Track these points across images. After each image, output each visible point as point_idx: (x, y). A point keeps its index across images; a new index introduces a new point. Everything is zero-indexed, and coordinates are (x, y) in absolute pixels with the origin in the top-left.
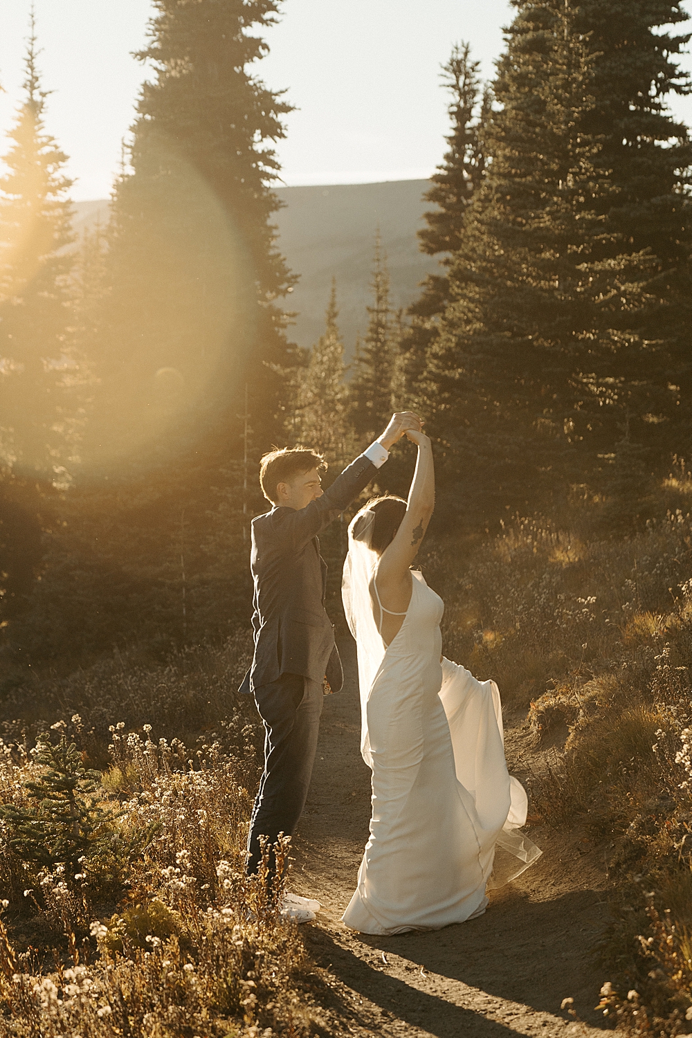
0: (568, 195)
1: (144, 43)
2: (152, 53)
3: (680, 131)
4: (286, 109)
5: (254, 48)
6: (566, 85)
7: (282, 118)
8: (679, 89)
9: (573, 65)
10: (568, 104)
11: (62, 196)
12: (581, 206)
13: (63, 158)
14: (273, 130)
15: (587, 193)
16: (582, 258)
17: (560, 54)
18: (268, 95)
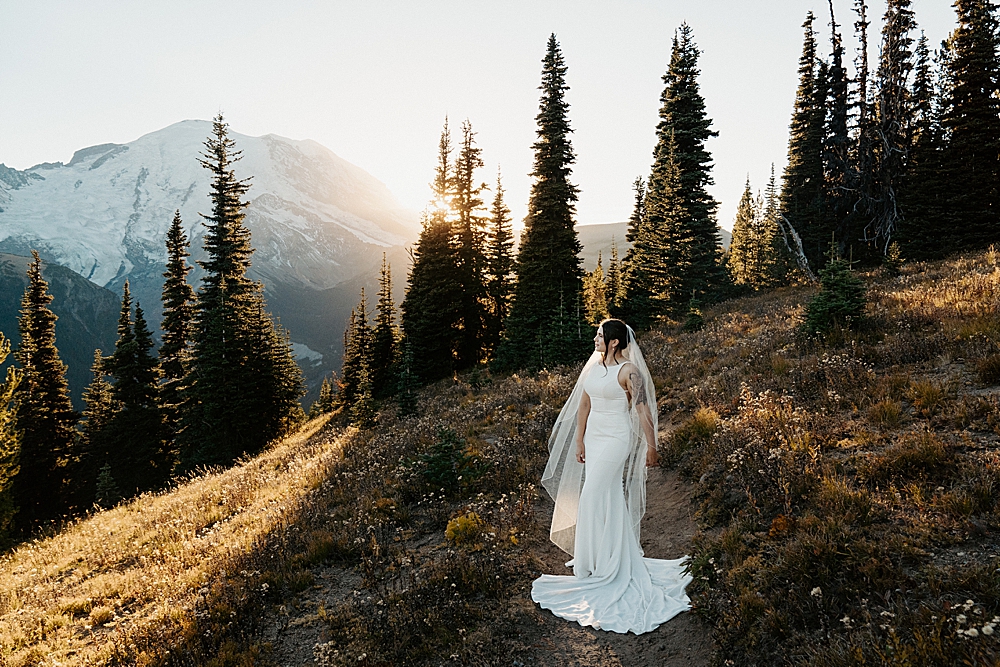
0: (673, 217)
1: (532, 171)
2: (535, 174)
3: (710, 198)
4: (579, 191)
5: (567, 171)
6: (672, 180)
7: (577, 194)
8: (710, 183)
9: (674, 173)
10: (672, 187)
11: (509, 223)
12: (677, 221)
13: (509, 211)
14: (574, 198)
15: (679, 216)
16: (678, 238)
17: (670, 171)
18: (571, 187)
